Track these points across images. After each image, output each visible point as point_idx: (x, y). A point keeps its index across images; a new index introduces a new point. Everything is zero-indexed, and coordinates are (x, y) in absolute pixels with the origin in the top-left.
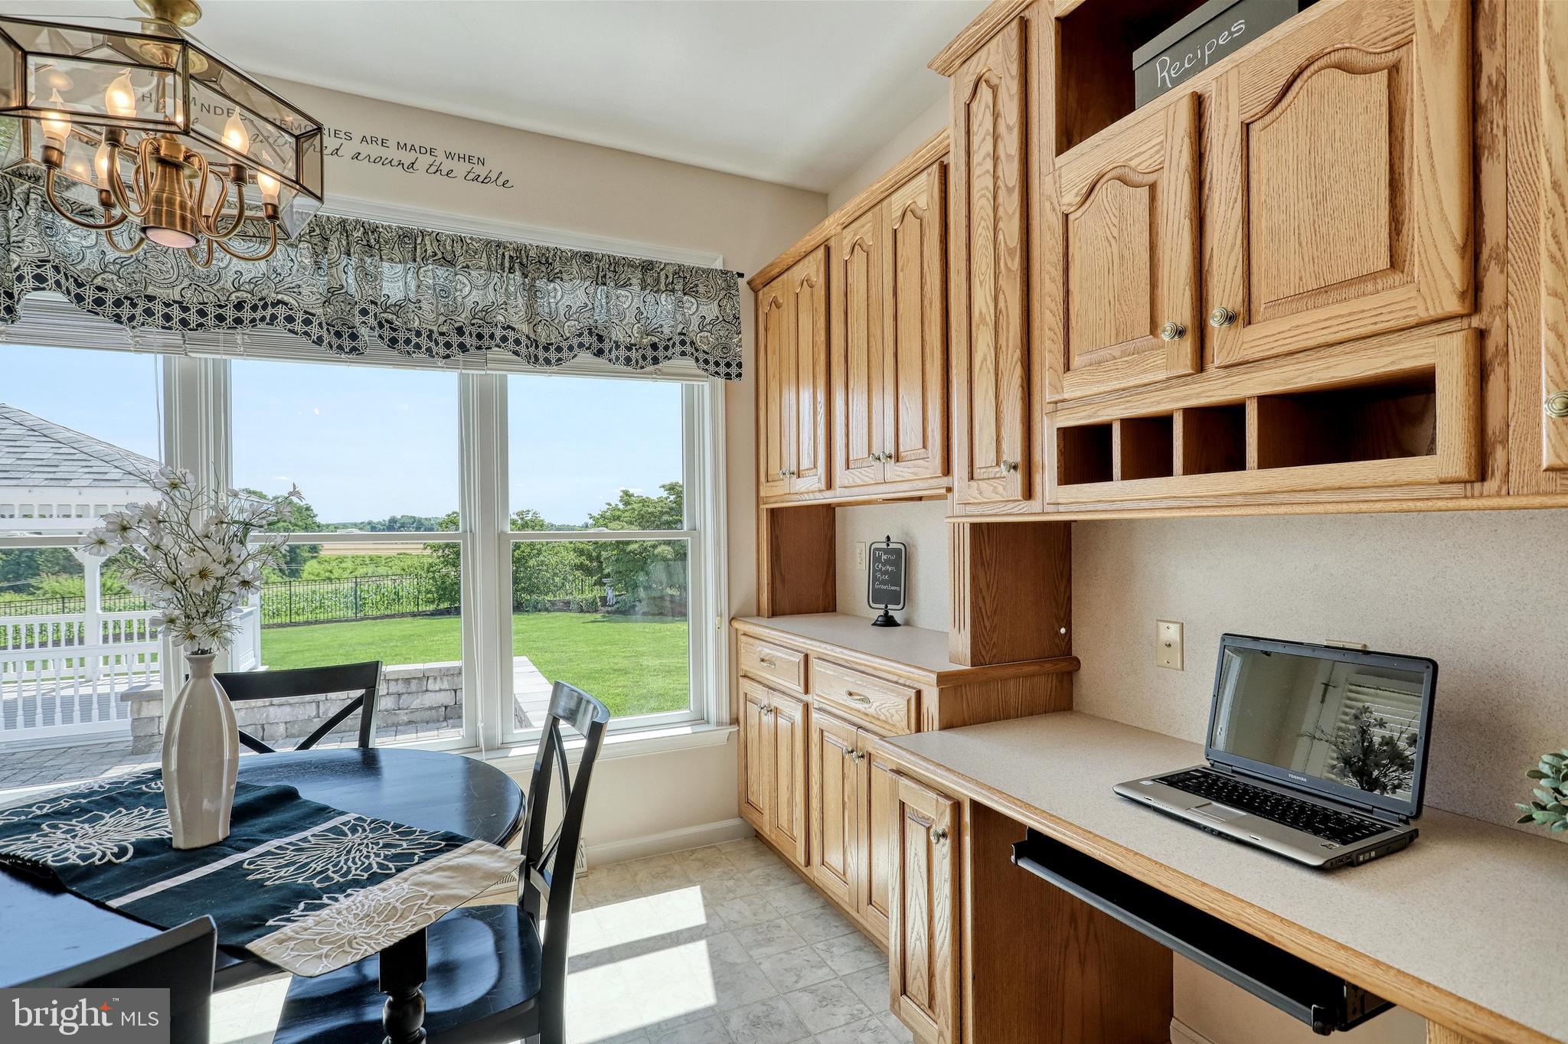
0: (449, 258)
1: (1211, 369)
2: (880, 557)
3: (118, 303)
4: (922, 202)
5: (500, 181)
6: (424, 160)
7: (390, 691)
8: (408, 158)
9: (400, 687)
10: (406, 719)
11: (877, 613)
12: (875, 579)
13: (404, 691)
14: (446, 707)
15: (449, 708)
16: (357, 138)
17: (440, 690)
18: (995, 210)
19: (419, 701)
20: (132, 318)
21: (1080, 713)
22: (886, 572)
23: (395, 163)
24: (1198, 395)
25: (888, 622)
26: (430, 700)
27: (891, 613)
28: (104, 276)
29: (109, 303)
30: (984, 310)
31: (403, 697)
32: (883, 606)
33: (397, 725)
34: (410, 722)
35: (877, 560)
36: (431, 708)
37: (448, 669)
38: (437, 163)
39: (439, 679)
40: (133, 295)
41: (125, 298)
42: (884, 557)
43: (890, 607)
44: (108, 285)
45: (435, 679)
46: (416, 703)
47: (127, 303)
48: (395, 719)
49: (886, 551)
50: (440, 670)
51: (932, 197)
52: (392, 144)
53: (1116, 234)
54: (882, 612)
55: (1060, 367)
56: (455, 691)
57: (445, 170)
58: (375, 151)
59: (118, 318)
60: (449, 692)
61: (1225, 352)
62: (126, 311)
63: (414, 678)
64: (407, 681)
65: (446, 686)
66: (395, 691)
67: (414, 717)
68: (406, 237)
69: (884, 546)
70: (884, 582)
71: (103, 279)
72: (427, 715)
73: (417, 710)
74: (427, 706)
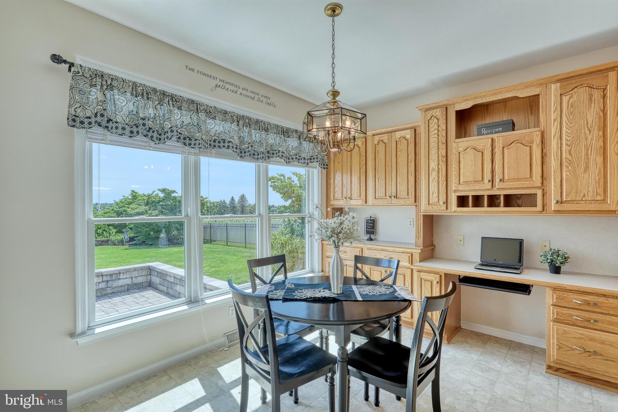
0: (266, 129)
1: (494, 189)
2: (368, 222)
3: (185, 139)
4: (408, 137)
5: (273, 105)
6: (257, 97)
7: (104, 280)
8: (253, 95)
9: (108, 278)
10: (110, 291)
11: (368, 237)
12: (367, 228)
13: (110, 280)
14: (128, 285)
15: (129, 286)
16: (241, 88)
17: (126, 278)
18: (438, 146)
19: (116, 283)
20: (190, 144)
21: (435, 258)
22: (370, 226)
23: (250, 97)
24: (493, 193)
25: (371, 239)
26: (121, 283)
27: (371, 237)
28: (182, 129)
29: (182, 138)
30: (434, 167)
31: (109, 282)
32: (369, 235)
33: (107, 294)
34: (112, 293)
35: (367, 222)
36: (121, 286)
37: (130, 269)
38: (259, 98)
39: (125, 273)
40: (190, 136)
41: (187, 137)
42: (370, 222)
43: (371, 235)
44: (182, 132)
45: (123, 273)
46: (115, 284)
47: (188, 139)
48: (106, 292)
49: (370, 220)
50: (126, 269)
51: (412, 136)
52: (249, 91)
53: (473, 159)
54: (369, 237)
55: (458, 183)
56: (132, 278)
57: (261, 100)
58: (245, 92)
59: (185, 144)
60: (129, 279)
61: (499, 186)
62: (187, 141)
63: (114, 274)
64: (111, 275)
65: (128, 276)
66: (106, 280)
67: (115, 290)
68: (257, 121)
69: (370, 219)
70: (369, 229)
71: (181, 130)
72: (119, 289)
73: (115, 287)
74: (120, 285)
